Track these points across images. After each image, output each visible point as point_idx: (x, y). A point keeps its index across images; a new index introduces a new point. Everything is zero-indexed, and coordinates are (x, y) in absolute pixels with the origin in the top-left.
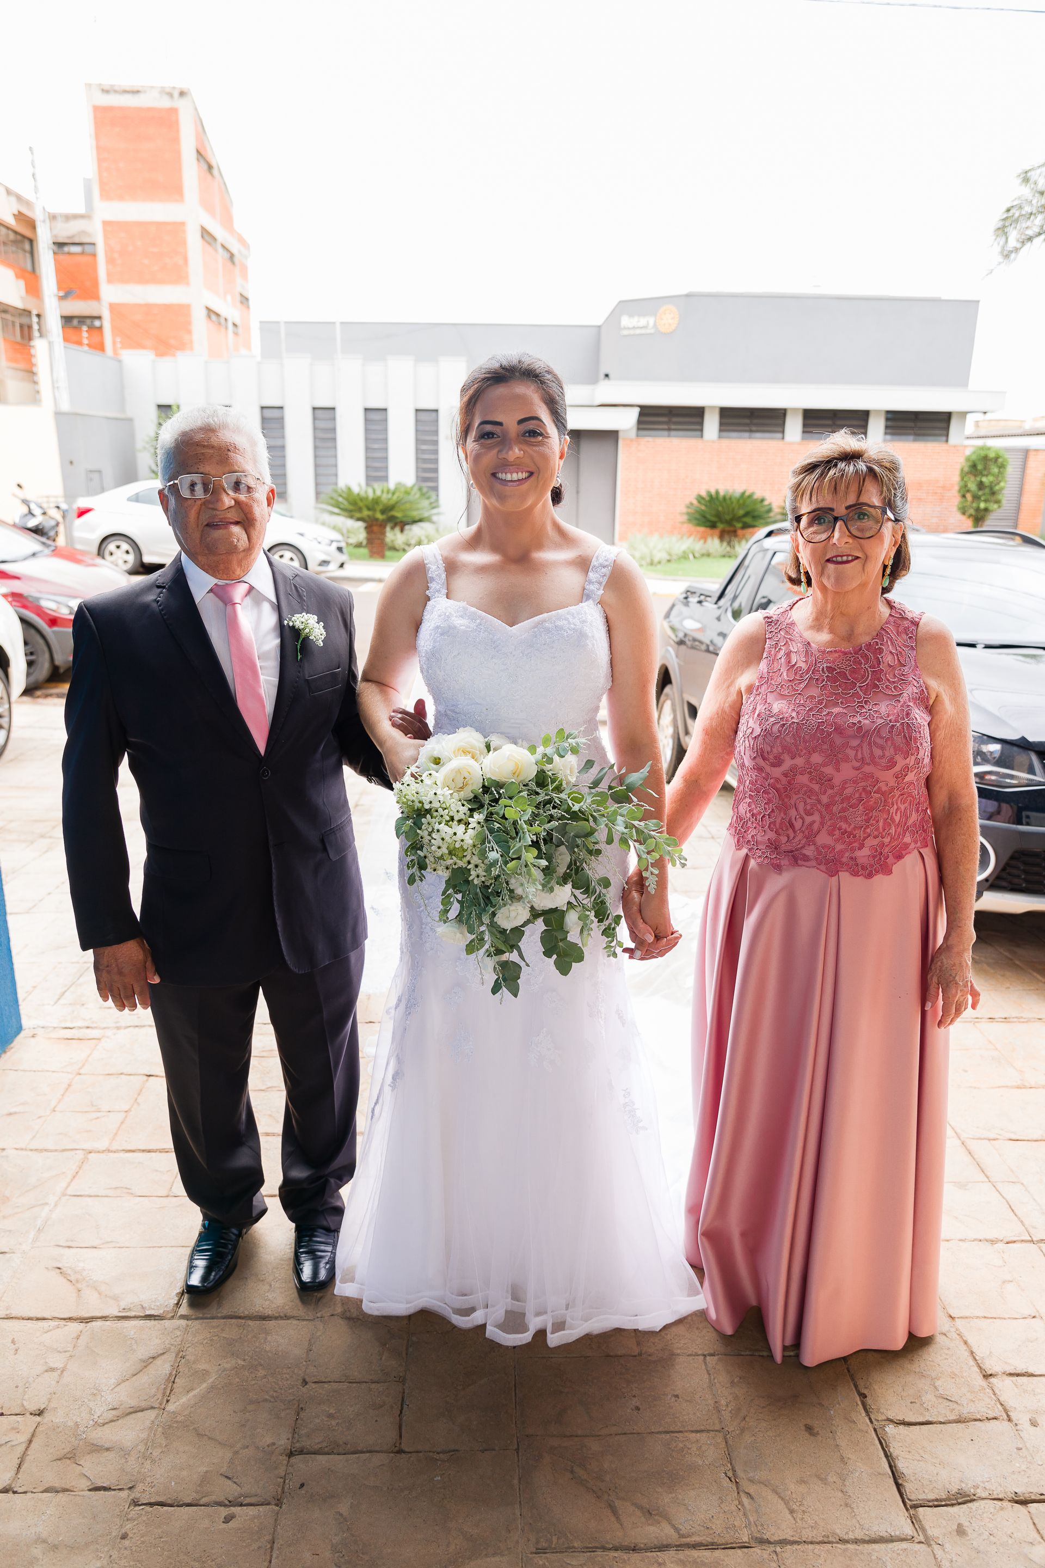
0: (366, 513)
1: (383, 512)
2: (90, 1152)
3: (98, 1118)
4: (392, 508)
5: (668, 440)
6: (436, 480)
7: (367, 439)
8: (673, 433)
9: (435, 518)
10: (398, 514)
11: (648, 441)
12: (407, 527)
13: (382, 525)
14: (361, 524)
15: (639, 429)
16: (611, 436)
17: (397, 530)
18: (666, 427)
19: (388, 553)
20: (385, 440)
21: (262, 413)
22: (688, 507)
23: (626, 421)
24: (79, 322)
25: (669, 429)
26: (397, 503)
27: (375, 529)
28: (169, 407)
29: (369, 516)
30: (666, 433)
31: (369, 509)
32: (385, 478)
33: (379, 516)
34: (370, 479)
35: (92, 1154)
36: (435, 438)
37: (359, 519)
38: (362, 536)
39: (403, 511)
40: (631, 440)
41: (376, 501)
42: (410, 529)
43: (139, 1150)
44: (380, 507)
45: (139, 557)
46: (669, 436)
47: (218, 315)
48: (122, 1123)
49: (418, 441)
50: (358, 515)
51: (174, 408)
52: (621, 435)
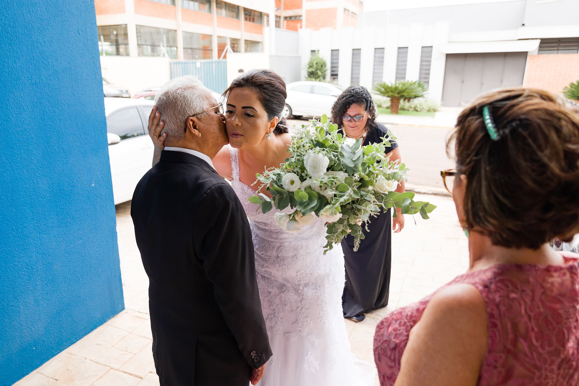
0: (390, 94)
1: (398, 93)
2: (112, 369)
3: (124, 354)
4: (403, 91)
5: (556, 55)
6: (428, 78)
7: (398, 61)
8: (559, 51)
9: (425, 96)
10: (405, 94)
11: (544, 56)
12: (412, 100)
13: (398, 99)
14: (389, 99)
15: (539, 50)
16: (524, 55)
17: (406, 101)
18: (556, 49)
19: (400, 111)
20: (406, 61)
21: (353, 51)
22: (564, 89)
23: (532, 47)
24: (295, 18)
25: (558, 50)
26: (406, 89)
27: (395, 101)
28: (314, 51)
29: (392, 95)
30: (556, 51)
31: (392, 92)
32: (404, 78)
33: (396, 95)
34: (397, 78)
35: (112, 370)
36: (430, 59)
37: (388, 97)
38: (389, 104)
39: (408, 93)
40: (535, 56)
41: (396, 88)
42: (413, 101)
43: (128, 373)
44: (397, 91)
45: (291, 113)
46: (557, 53)
47: (348, 11)
48: (131, 359)
49: (422, 61)
50: (386, 95)
51: (317, 51)
52: (529, 54)
